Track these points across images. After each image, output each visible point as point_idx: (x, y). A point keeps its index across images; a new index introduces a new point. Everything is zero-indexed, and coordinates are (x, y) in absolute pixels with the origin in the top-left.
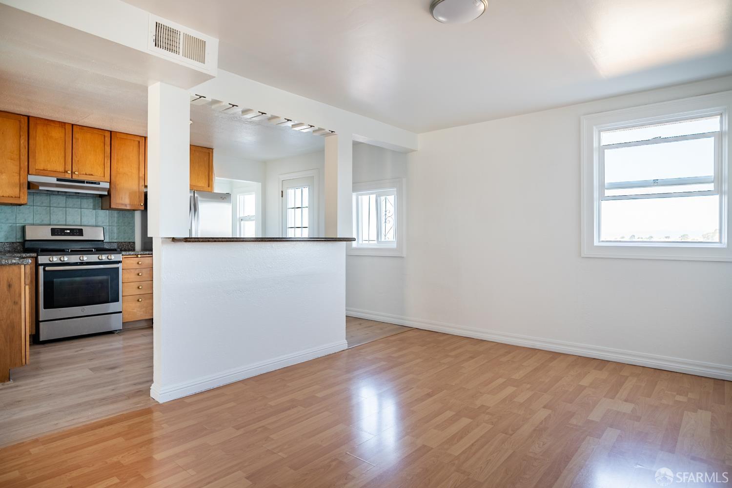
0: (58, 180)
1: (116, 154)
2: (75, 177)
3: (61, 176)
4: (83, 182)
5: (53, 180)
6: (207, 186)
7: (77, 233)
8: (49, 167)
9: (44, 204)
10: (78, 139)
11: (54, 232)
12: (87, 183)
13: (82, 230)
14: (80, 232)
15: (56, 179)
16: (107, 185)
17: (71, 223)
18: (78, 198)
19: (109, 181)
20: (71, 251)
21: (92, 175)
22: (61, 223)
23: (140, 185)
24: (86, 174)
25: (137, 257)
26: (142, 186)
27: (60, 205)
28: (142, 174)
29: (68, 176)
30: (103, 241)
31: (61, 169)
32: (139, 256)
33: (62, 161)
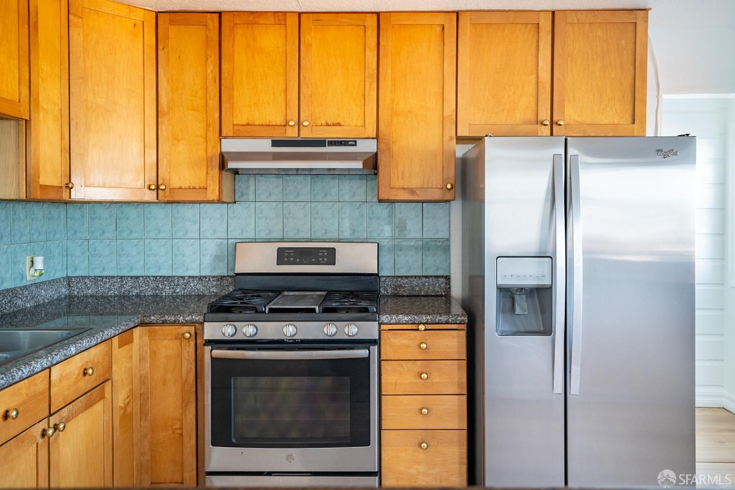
0: (275, 143)
1: (389, 71)
2: (305, 134)
3: (279, 135)
4: (320, 143)
5: (264, 146)
6: (630, 120)
7: (323, 257)
8: (259, 118)
9: (273, 198)
10: (311, 45)
11: (283, 256)
12: (332, 143)
13: (334, 249)
14: (330, 256)
15: (269, 142)
16: (370, 147)
17: (319, 235)
18: (333, 179)
19: (375, 136)
20: (272, 311)
21: (339, 124)
22: (301, 235)
23: (446, 137)
24: (327, 125)
25: (418, 330)
26: (451, 138)
27: (301, 198)
28: (449, 110)
29: (292, 133)
30: (377, 275)
31: (279, 119)
32: (422, 327)
33: (281, 99)
